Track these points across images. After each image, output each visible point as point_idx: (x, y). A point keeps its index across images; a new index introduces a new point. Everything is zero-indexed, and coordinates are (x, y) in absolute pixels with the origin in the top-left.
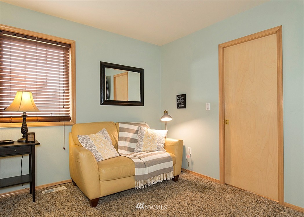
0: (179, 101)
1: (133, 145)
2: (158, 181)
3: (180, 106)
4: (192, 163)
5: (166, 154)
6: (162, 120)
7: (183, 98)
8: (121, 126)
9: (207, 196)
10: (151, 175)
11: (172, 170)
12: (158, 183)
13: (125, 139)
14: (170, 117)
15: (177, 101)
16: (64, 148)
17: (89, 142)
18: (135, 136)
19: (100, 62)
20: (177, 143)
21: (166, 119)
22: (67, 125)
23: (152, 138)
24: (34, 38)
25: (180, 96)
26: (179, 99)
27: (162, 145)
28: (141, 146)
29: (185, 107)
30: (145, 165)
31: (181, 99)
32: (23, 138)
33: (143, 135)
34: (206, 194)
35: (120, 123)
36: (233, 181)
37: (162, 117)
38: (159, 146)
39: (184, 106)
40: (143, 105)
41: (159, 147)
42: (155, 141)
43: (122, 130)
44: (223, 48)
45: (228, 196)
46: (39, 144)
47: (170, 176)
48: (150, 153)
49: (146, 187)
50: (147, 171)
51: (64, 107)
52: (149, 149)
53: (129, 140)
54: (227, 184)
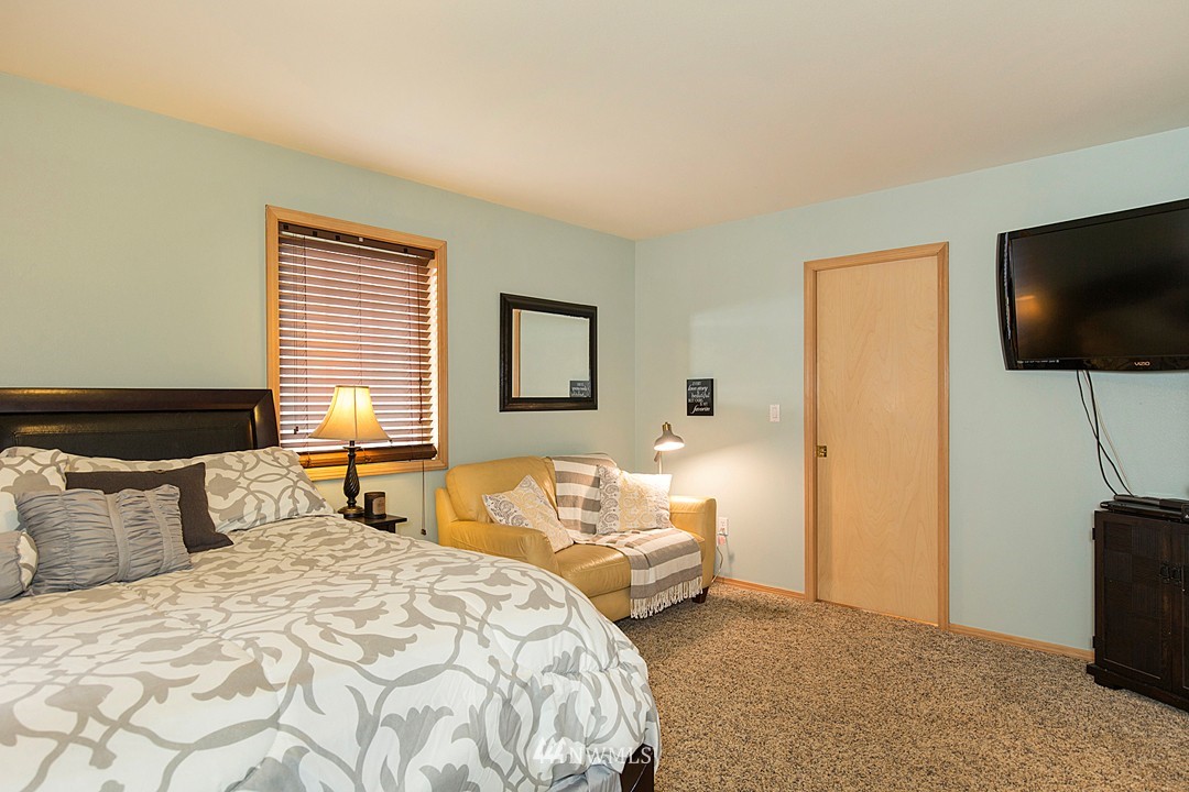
0: (693, 396)
1: (592, 517)
2: (674, 600)
3: (696, 409)
4: (731, 558)
5: (683, 536)
6: (659, 448)
7: (706, 389)
8: (559, 466)
9: (788, 626)
10: (661, 585)
11: (699, 573)
12: (673, 605)
13: (574, 502)
14: (679, 439)
15: (689, 396)
16: (424, 532)
17: (512, 510)
18: (594, 494)
19: (501, 294)
20: (702, 506)
21: (669, 446)
22: (430, 469)
23: (641, 497)
24: (354, 239)
25: (699, 383)
26: (695, 393)
27: (666, 513)
28: (615, 517)
29: (711, 413)
30: (648, 562)
31: (701, 392)
32: (349, 507)
33: (616, 489)
34: (782, 623)
35: (555, 459)
36: (837, 592)
37: (659, 441)
38: (660, 516)
39: (708, 409)
40: (596, 409)
41: (659, 518)
42: (650, 504)
43: (562, 477)
44: (813, 272)
45: (832, 622)
46: (405, 520)
47: (694, 589)
48: (643, 535)
49: (651, 613)
50: (651, 576)
51: (420, 422)
52: (636, 525)
53: (581, 503)
54: (820, 601)
